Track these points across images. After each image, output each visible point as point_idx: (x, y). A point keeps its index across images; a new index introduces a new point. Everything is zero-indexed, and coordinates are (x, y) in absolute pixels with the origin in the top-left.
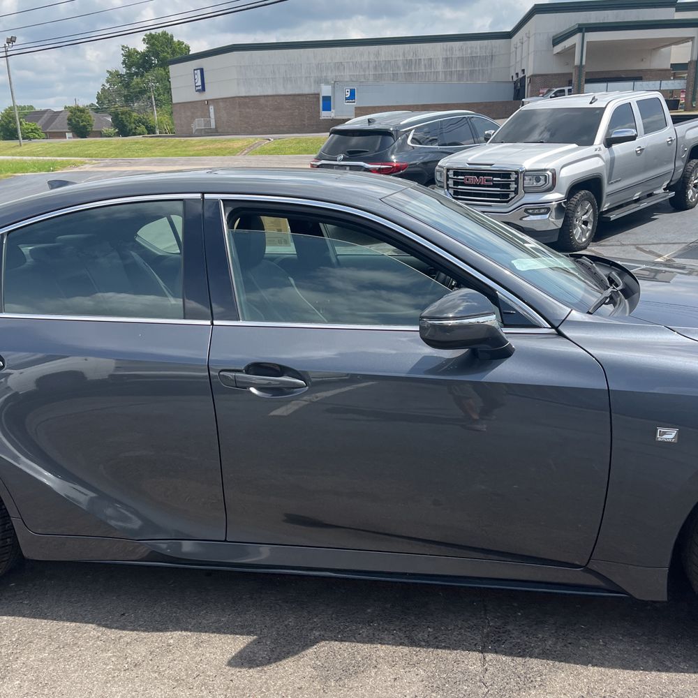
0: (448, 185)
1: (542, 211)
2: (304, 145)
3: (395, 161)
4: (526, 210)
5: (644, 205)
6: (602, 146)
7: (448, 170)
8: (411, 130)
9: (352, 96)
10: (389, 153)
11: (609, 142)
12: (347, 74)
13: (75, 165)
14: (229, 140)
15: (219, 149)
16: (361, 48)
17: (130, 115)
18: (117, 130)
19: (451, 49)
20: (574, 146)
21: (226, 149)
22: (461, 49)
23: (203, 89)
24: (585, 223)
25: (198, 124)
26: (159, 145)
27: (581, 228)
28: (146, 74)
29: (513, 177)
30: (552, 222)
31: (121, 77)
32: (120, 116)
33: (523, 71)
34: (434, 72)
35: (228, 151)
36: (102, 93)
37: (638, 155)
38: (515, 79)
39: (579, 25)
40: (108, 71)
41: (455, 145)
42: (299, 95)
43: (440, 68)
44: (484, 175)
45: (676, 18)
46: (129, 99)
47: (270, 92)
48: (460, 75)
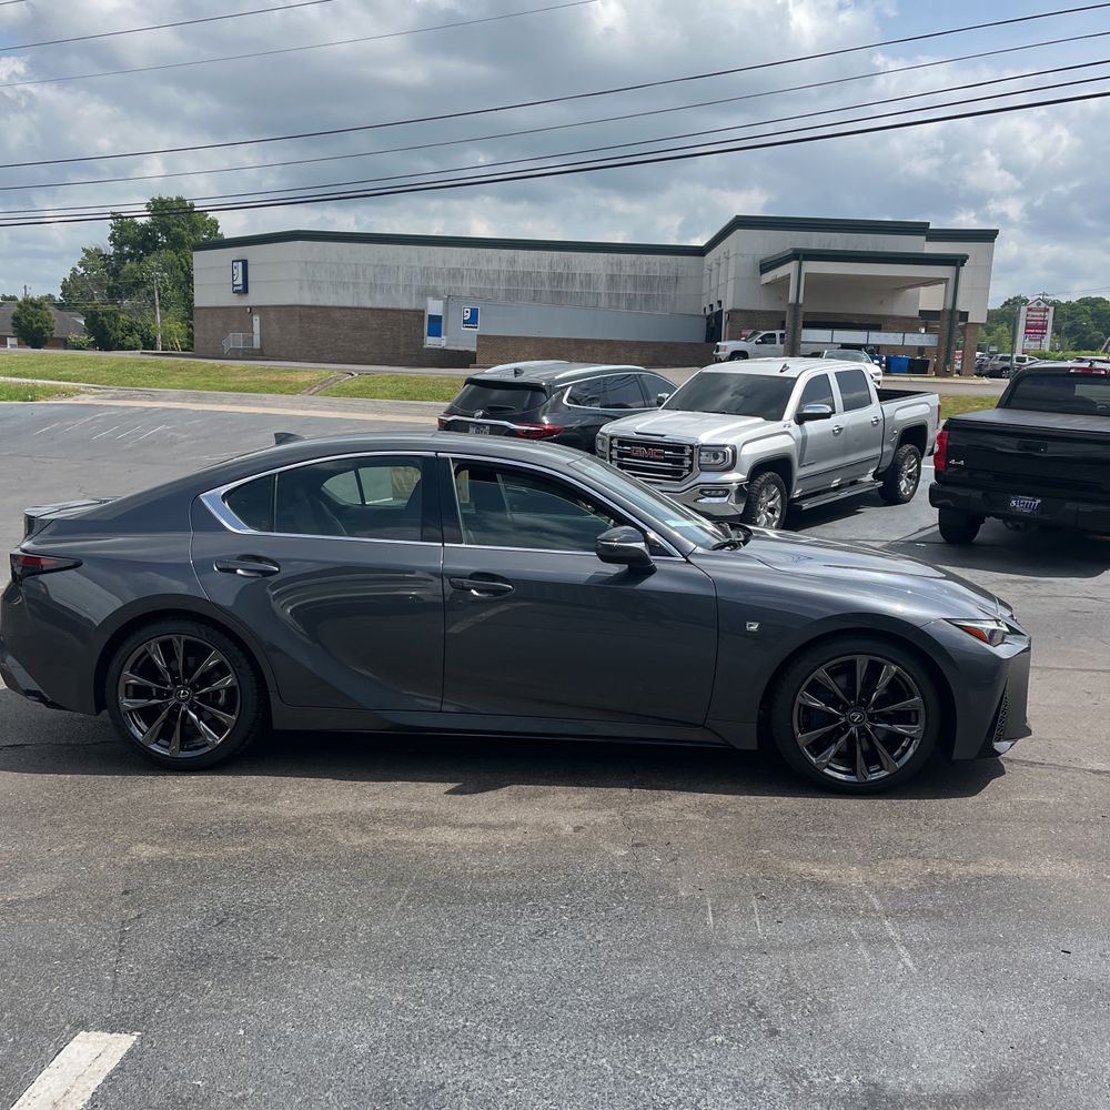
0: (611, 456)
1: (721, 492)
2: (404, 385)
3: (547, 422)
4: (701, 491)
5: (843, 494)
6: (792, 422)
7: (612, 438)
8: (568, 386)
9: (473, 320)
10: (540, 413)
11: (801, 419)
12: (466, 286)
13: (66, 393)
14: (291, 371)
15: (274, 382)
16: (489, 251)
17: (116, 317)
18: (92, 339)
19: (619, 263)
20: (760, 420)
21: (286, 382)
22: (633, 265)
23: (245, 290)
24: (772, 510)
25: (235, 340)
26: (181, 370)
27: (767, 516)
28: (145, 258)
29: (688, 451)
30: (733, 507)
31: (105, 259)
32: (100, 318)
33: (720, 302)
34: (594, 293)
35: (288, 386)
36: (71, 281)
37: (836, 435)
38: (708, 312)
39: (795, 250)
40: (84, 250)
41: (621, 408)
42: (393, 310)
43: (602, 289)
44: (654, 447)
45: (926, 251)
46: (114, 294)
47: (349, 303)
48: (631, 301)
